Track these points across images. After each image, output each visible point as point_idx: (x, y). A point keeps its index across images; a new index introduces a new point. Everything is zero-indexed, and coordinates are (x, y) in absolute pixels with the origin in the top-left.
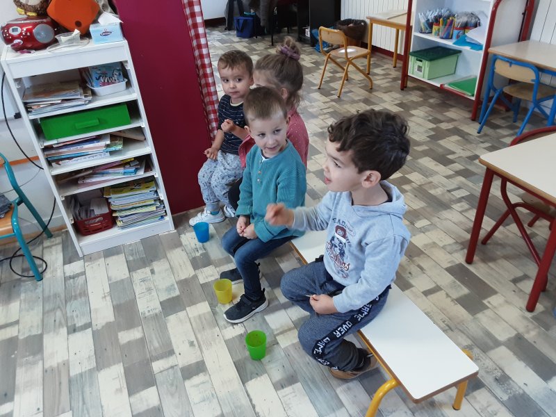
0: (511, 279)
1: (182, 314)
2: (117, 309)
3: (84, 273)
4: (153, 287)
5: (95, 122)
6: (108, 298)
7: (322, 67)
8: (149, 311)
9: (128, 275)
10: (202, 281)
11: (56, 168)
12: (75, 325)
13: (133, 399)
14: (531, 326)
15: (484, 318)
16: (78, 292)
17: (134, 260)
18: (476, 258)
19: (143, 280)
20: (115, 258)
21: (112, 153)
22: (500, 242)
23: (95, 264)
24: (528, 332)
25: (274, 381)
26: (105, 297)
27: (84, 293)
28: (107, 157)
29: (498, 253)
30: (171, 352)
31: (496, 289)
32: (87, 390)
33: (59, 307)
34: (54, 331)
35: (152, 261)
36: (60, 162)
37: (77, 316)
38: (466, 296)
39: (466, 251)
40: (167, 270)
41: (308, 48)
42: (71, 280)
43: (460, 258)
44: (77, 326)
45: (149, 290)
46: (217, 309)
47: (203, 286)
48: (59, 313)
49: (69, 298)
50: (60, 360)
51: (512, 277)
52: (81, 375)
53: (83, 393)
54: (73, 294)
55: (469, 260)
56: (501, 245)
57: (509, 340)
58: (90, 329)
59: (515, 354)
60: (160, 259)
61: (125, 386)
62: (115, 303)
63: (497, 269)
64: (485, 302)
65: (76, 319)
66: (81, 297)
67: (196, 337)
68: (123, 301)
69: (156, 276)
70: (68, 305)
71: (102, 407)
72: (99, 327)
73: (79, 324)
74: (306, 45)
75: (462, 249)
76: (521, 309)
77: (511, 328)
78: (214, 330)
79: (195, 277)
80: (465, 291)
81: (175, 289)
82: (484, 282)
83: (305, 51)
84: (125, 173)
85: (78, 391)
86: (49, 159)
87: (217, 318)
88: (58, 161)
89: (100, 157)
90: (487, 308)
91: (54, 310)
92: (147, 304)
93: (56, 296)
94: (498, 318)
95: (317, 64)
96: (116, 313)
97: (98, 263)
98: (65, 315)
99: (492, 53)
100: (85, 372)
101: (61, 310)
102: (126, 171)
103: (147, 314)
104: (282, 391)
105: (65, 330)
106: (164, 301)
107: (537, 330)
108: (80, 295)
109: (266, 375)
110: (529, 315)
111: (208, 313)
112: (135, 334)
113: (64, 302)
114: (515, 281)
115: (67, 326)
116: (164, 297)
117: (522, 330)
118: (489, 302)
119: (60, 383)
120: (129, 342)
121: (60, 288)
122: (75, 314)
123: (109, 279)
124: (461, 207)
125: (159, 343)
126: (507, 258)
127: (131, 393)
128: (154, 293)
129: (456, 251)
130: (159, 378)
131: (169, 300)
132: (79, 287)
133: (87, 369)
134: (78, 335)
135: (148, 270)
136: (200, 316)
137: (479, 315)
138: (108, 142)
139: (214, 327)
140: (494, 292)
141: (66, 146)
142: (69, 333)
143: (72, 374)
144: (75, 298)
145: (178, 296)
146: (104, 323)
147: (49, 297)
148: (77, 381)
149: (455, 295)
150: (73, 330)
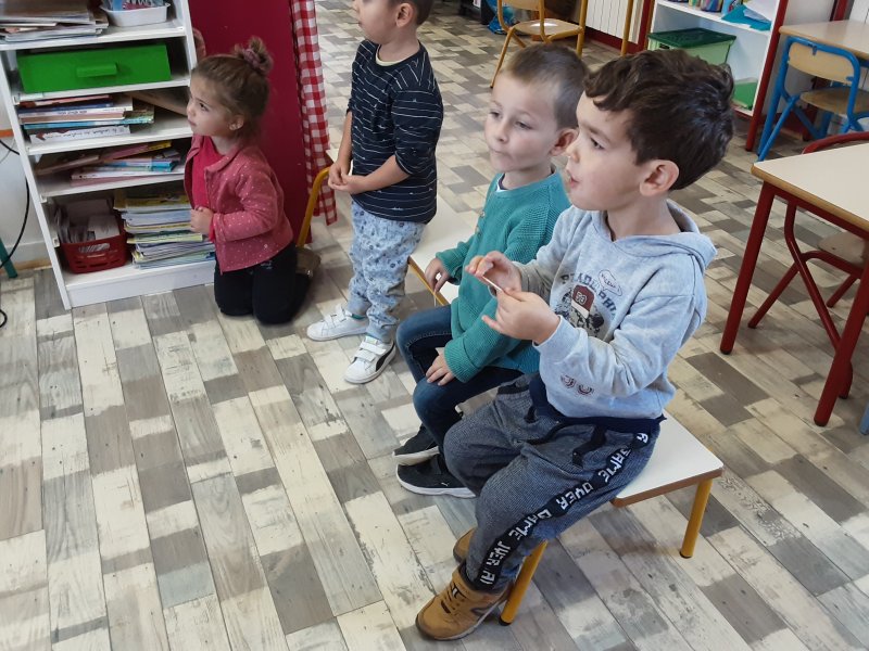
0: (792, 378)
1: (240, 402)
2: (128, 387)
3: (72, 333)
4: (191, 360)
5: (110, 69)
6: (114, 372)
7: (499, 56)
8: (184, 394)
9: (150, 341)
10: (277, 356)
11: (36, 145)
12: (54, 407)
13: (150, 518)
14: (820, 445)
15: (744, 431)
16: (61, 360)
17: (160, 320)
18: (736, 346)
19: (176, 349)
20: (126, 314)
21: (135, 129)
22: (779, 326)
23: (92, 322)
24: (815, 453)
25: (393, 501)
26: (108, 369)
27: (71, 363)
28: (125, 135)
29: (775, 341)
30: (221, 454)
31: (768, 392)
32: (73, 501)
33: (26, 380)
34: (17, 414)
35: (191, 322)
36: (45, 136)
37: (58, 395)
38: (718, 399)
39: (721, 335)
40: (217, 337)
41: (476, 26)
42: (50, 342)
43: (712, 345)
44: (58, 408)
45: (186, 363)
46: (301, 397)
47: (279, 363)
48: (26, 389)
49: (43, 368)
50: (26, 457)
51: (796, 376)
52: (63, 479)
53: (65, 505)
54: (52, 362)
55: (727, 348)
56: (780, 330)
57: (783, 463)
58: (81, 414)
59: (791, 482)
60: (206, 320)
61: (140, 498)
62: (125, 379)
63: (770, 363)
64: (748, 408)
65: (55, 399)
66: (65, 368)
67: (263, 433)
68: (139, 377)
69: (197, 345)
70: (43, 377)
71: (97, 526)
72: (97, 413)
73: (61, 406)
74: (473, 22)
75: (715, 333)
76: (805, 421)
77: (787, 447)
78: (295, 426)
79: (266, 350)
80: (717, 391)
81: (230, 365)
82: (747, 380)
83: (471, 30)
84: (153, 168)
85: (57, 503)
86: (26, 128)
87: (301, 410)
88: (40, 133)
89: (112, 133)
90: (750, 416)
91: (18, 383)
92: (181, 383)
93: (20, 363)
94: (767, 432)
95: (490, 51)
96: (126, 394)
97: (98, 319)
98: (37, 392)
99: (784, 33)
100: (71, 475)
101: (30, 384)
102: (156, 164)
103: (181, 398)
104: (407, 515)
105: (37, 413)
106: (211, 381)
107: (830, 452)
108: (64, 364)
109: (381, 493)
110: (818, 430)
111: (287, 401)
112: (160, 425)
113: (36, 373)
114: (799, 382)
115: (40, 409)
116: (211, 375)
117: (804, 450)
118: (754, 409)
119: (26, 489)
120: (147, 436)
121: (29, 353)
122: (54, 391)
123: (116, 344)
124: (719, 273)
125: (199, 439)
126: (786, 348)
127: (148, 508)
128: (193, 368)
129: (706, 335)
130: (198, 490)
131: (218, 380)
132: (63, 353)
133: (73, 472)
134: (60, 422)
135: (184, 335)
136: (271, 406)
137: (738, 427)
138: (130, 108)
139: (297, 422)
140: (764, 396)
141: (57, 106)
142: (42, 419)
143: (47, 476)
144: (56, 368)
145: (235, 376)
146: (105, 407)
147: (10, 364)
148: (55, 486)
149: (700, 396)
150: (50, 414)
